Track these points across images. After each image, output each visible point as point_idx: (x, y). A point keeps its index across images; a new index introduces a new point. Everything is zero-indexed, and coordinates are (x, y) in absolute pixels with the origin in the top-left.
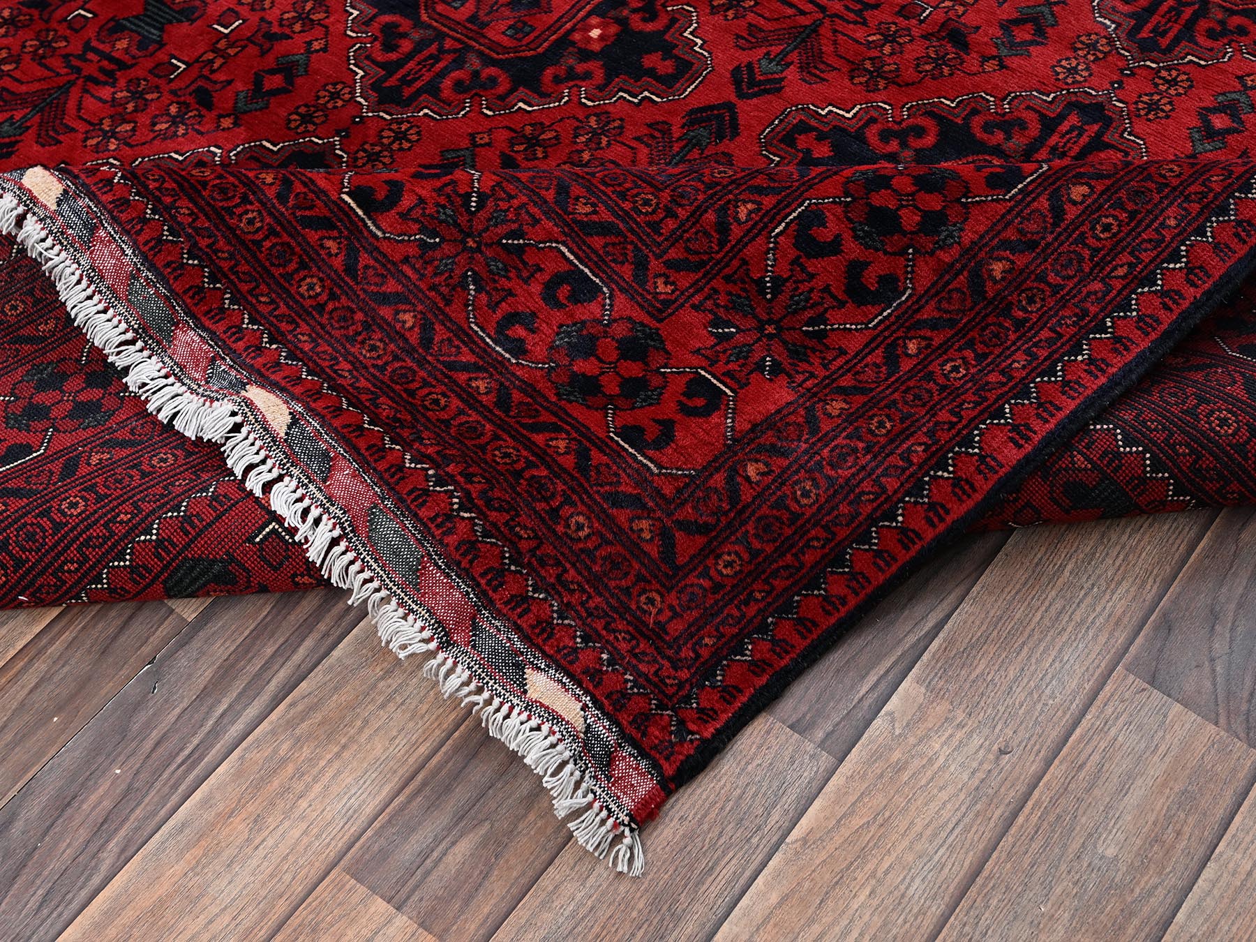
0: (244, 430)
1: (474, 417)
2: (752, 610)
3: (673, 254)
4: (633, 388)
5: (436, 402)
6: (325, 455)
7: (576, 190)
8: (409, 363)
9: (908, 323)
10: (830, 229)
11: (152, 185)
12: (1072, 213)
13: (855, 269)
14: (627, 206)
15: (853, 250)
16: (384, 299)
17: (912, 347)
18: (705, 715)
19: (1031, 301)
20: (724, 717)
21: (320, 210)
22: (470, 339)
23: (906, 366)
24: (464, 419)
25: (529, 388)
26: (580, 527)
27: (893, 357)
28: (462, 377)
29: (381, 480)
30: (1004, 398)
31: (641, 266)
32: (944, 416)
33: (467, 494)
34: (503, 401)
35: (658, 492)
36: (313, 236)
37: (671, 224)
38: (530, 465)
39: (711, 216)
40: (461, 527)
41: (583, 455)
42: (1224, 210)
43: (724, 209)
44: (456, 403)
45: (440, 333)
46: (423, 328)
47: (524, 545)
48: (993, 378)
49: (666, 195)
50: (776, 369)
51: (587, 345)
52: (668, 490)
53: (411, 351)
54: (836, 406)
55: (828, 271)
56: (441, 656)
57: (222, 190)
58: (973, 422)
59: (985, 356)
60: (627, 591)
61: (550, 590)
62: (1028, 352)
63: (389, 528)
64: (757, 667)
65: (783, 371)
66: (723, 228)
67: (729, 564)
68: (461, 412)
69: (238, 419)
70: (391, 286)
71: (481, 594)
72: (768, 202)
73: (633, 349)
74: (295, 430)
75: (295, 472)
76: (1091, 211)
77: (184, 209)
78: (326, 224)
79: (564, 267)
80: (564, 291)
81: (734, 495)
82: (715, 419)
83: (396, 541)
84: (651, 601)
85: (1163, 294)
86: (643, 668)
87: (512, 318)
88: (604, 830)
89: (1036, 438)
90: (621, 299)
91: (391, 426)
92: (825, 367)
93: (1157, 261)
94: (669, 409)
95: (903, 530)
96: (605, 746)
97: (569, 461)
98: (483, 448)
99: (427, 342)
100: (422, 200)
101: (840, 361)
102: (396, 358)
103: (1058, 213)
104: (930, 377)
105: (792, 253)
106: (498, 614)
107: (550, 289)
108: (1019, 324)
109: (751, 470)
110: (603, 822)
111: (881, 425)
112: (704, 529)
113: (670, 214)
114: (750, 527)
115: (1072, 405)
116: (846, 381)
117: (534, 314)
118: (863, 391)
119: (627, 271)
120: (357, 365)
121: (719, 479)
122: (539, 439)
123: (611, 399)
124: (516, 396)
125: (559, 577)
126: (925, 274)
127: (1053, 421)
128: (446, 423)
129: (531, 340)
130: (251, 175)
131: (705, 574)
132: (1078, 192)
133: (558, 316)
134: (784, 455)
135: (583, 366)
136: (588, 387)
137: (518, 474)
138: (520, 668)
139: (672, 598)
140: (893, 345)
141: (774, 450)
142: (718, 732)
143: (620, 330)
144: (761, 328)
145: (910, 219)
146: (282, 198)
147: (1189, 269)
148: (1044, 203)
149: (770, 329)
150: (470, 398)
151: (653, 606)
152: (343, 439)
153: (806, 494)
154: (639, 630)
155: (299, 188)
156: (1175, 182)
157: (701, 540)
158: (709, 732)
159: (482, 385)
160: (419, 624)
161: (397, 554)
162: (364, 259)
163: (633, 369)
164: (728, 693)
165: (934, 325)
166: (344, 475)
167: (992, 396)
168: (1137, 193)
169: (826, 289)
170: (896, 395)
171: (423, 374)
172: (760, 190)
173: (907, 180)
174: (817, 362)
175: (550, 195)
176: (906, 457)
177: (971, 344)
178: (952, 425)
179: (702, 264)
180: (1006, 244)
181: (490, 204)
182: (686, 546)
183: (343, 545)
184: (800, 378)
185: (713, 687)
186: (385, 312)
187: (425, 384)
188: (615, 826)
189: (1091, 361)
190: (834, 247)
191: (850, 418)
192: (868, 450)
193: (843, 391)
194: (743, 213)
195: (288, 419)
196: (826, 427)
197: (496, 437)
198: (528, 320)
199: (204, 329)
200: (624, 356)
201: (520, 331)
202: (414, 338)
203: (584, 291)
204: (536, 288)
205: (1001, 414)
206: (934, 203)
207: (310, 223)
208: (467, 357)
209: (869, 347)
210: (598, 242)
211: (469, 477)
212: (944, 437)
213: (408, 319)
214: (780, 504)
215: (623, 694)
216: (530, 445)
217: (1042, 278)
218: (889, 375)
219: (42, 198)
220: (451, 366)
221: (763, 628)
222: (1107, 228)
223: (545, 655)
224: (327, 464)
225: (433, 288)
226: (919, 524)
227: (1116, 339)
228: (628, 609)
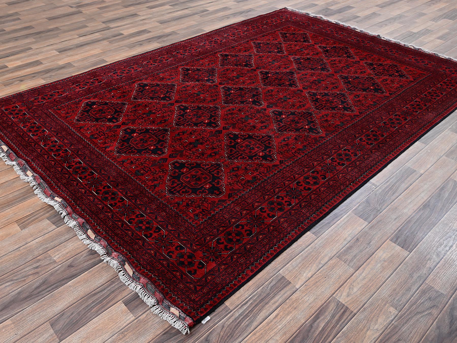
0: (125, 275)
1: (164, 269)
2: (210, 296)
3: (197, 243)
4: (190, 263)
5: (157, 266)
6: (139, 277)
7: (181, 235)
8: (152, 259)
9: (234, 253)
10: (222, 240)
11: (110, 235)
12: (260, 240)
13: (226, 246)
14: (189, 237)
15: (225, 243)
16: (149, 249)
17: (235, 257)
18: (201, 312)
19: (254, 251)
20: (205, 313)
21: (138, 237)
22: (163, 255)
23: (234, 260)
24: (162, 269)
25: (173, 263)
26: (181, 286)
27: (232, 259)
28: (161, 261)
29: (148, 279)
30: (250, 265)
31: (191, 245)
32: (240, 269)
33: (163, 282)
34: (168, 266)
35: (194, 281)
36: (137, 241)
37: (196, 240)
38: (173, 278)
39: (203, 239)
40: (162, 287)
41: (182, 276)
42: (283, 240)
43: (205, 238)
44: (160, 266)
45: (158, 254)
46: (155, 253)
47: (171, 289)
48: (248, 262)
49: (196, 236)
50: (213, 260)
51: (182, 256)
52: (195, 281)
53: (153, 257)
54: (223, 267)
55: (222, 246)
56: (156, 306)
57: (122, 235)
58: (245, 269)
59: (247, 258)
60: (189, 295)
61: (176, 295)
62: (253, 258)
63: (149, 286)
64: (210, 305)
65: (214, 261)
66: (205, 240)
67: (205, 290)
68: (161, 268)
69: (124, 273)
70: (150, 248)
71: (164, 297)
72: (212, 237)
73: (190, 257)
74: (134, 275)
75: (134, 281)
76: (263, 239)
77: (116, 238)
78: (140, 239)
79: (179, 245)
80: (178, 248)
81: (206, 281)
82: (203, 269)
83: (151, 288)
84: (193, 296)
85: (274, 250)
86: (191, 305)
87: (170, 252)
88: (183, 327)
89: (255, 272)
90: (188, 249)
91: (149, 271)
92: (221, 260)
93: (273, 246)
94: (195, 267)
95: (234, 284)
96: (183, 317)
97: (179, 277)
98: (165, 275)
99: (155, 255)
100: (155, 236)
101: (224, 259)
102: (150, 258)
103: (257, 240)
104: (238, 262)
105: (216, 244)
106: (167, 300)
107: (176, 248)
108: (252, 254)
109: (209, 278)
110: (183, 326)
111: (230, 270)
112: (201, 285)
113: (196, 238)
114: (209, 285)
115: (260, 267)
116: (224, 262)
117: (173, 251)
118: (227, 264)
119: (189, 246)
120: (144, 259)
121: (204, 279)
122: (174, 273)
123: (186, 265)
124: (170, 265)
125: (177, 293)
126: (237, 247)
127: (257, 269)
128: (159, 270)
129: (173, 255)
130: (127, 232)
131: (202, 292)
132: (261, 237)
133: (178, 252)
134: (214, 275)
135: (182, 260)
136: (182, 263)
137: (171, 279)
138: (169, 308)
139: (196, 295)
140: (232, 256)
141: (213, 275)
142: (204, 315)
143: (188, 254)
144: (211, 254)
145: (235, 240)
146: (132, 236)
147: (278, 247)
148: (255, 238)
149: (212, 254)
150: (163, 265)
151: (193, 297)
152: (142, 274)
153: (218, 280)
154: (191, 300)
155: (135, 234)
156: (276, 236)
157: (201, 287)
158: (202, 315)
159: (165, 263)
160: (154, 300)
161: (151, 290)
162: (145, 244)
163: (190, 260)
164: (206, 309)
165: (239, 254)
166: (142, 280)
167: (248, 265)
168: (270, 237)
169: (221, 248)
170: (233, 265)
171: (155, 261)
172: (211, 235)
173: (234, 234)
174: (220, 259)
175: (177, 235)
176: (234, 275)
177: (244, 257)
178: (241, 270)
179: (201, 245)
180: (250, 244)
181: (167, 237)
182: (198, 288)
183: (142, 289)
184: (217, 262)
185: (203, 308)
186: (149, 251)
187: (155, 262)
188: (185, 327)
189: (263, 260)
190: (223, 243)
191: (225, 269)
192: (228, 274)
193: (224, 264)
194: (208, 238)
195: (132, 273)
196: (221, 271)
197: (167, 273)
198: (173, 252)
199: (117, 252)
200: (188, 258)
201: (171, 254)
202: (153, 255)
203: (182, 248)
204: (174, 247)
205: (249, 268)
206: (238, 238)
207: (137, 239)
208: (162, 258)
209: (228, 257)
210: (184, 242)
211: (163, 280)
212: (240, 272)
213: (152, 252)
214: (214, 282)
215: (187, 309)
216: (173, 274)
217: (255, 248)
218: (232, 261)
219: (91, 238)
220: (160, 260)
221: (212, 299)
222: (265, 242)
223: (174, 305)
224: (139, 278)
225: (157, 248)
226: (237, 283)
227: (267, 256)
228: (189, 297)
